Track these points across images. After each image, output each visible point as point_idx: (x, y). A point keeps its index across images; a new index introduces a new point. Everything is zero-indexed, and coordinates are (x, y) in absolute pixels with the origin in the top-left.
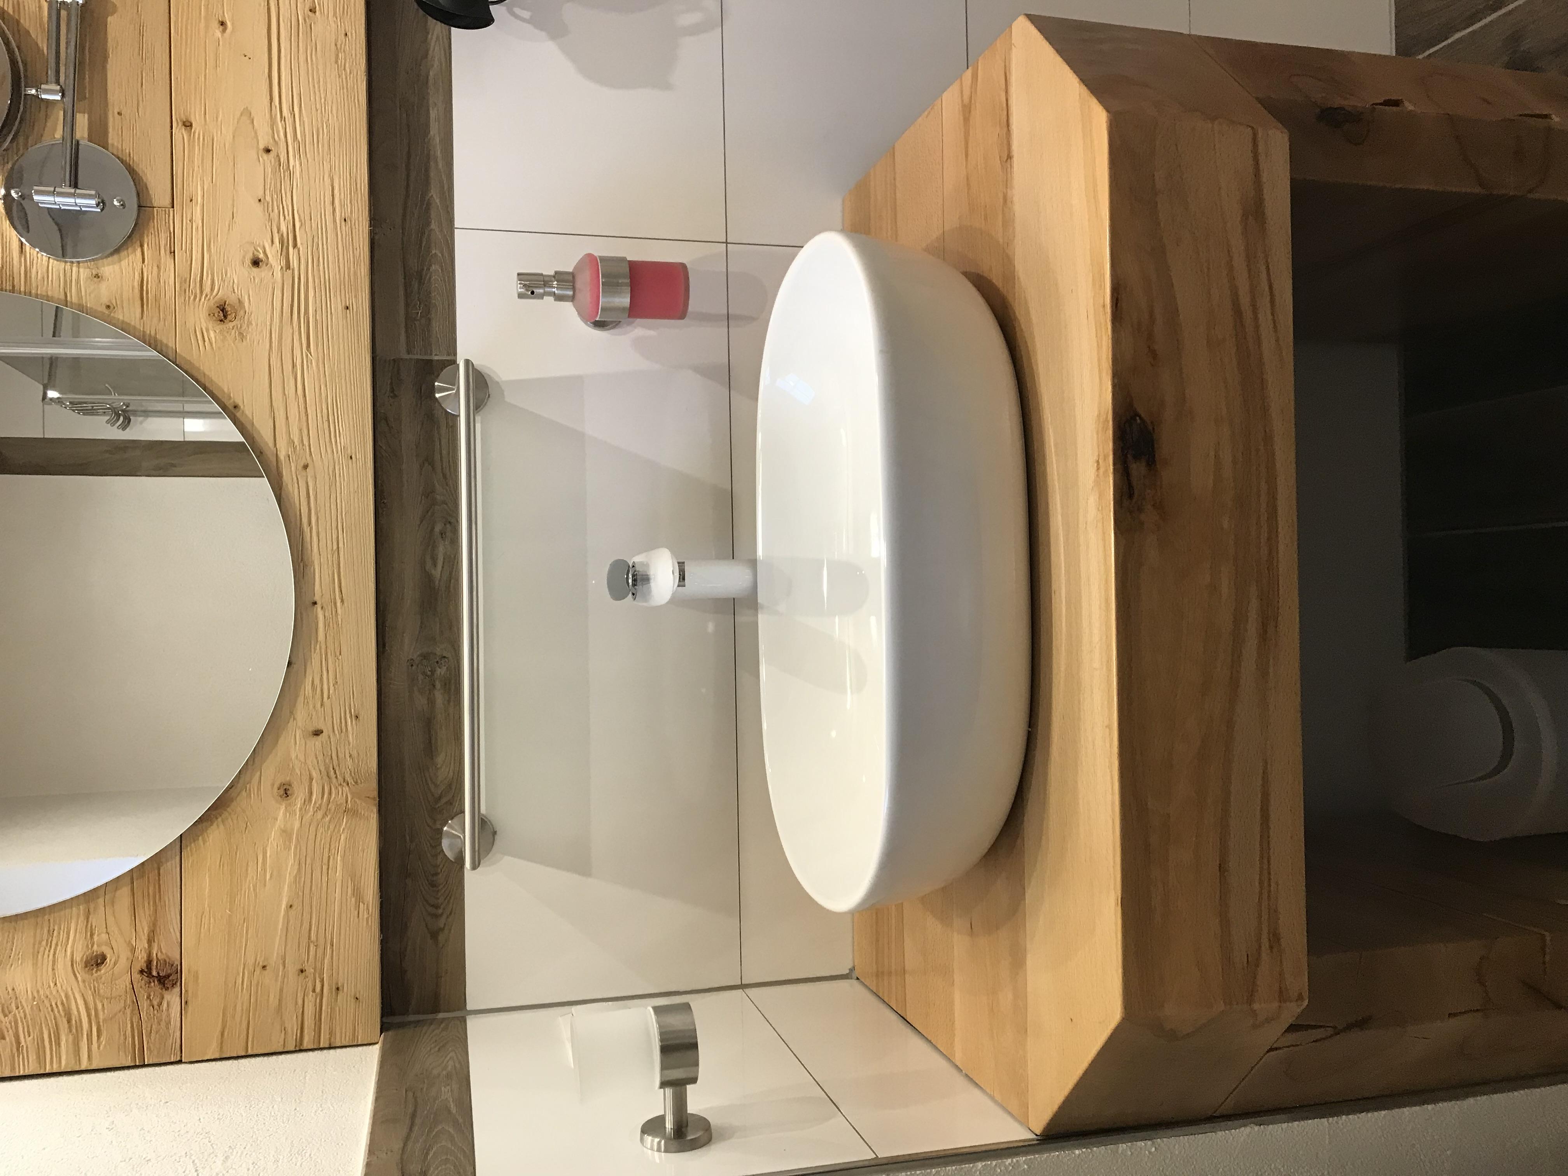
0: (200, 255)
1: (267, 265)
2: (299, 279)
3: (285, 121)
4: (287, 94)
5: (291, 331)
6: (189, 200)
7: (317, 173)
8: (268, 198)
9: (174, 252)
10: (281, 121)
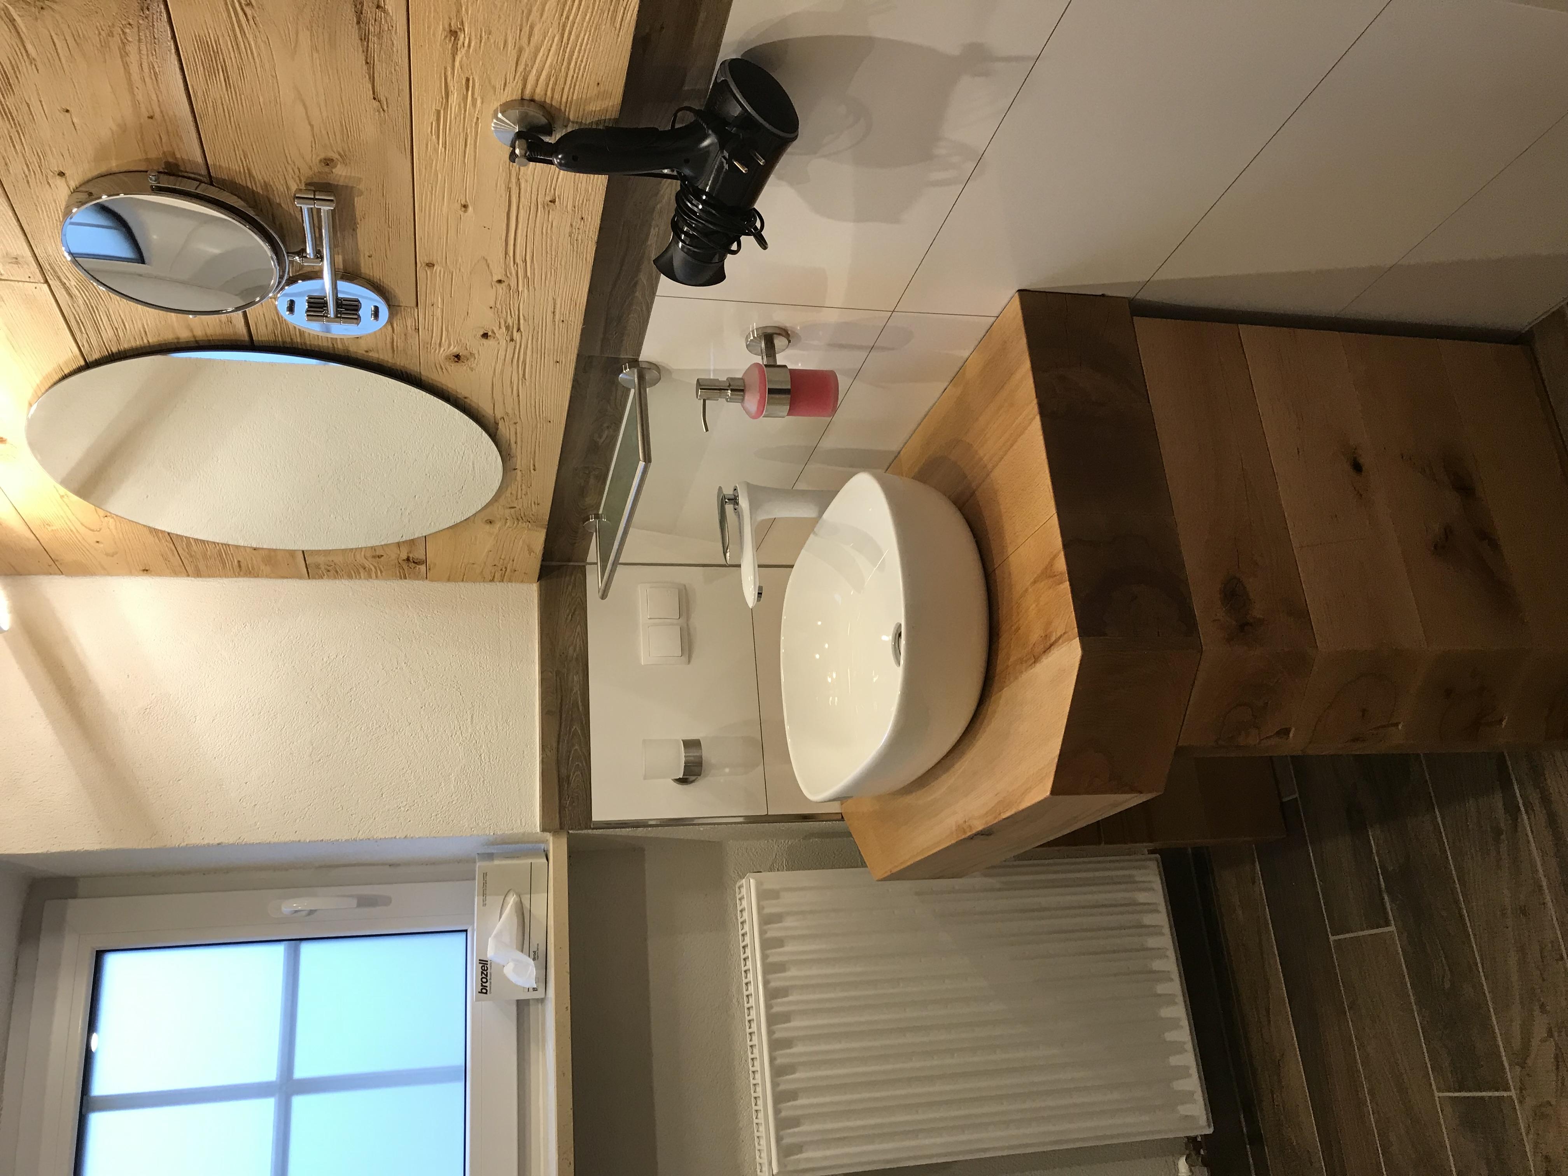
0: (439, 334)
1: (494, 338)
2: (521, 346)
3: (517, 266)
4: (521, 251)
5: (511, 369)
6: (430, 305)
7: (543, 296)
8: (498, 305)
9: (418, 329)
10: (514, 266)
